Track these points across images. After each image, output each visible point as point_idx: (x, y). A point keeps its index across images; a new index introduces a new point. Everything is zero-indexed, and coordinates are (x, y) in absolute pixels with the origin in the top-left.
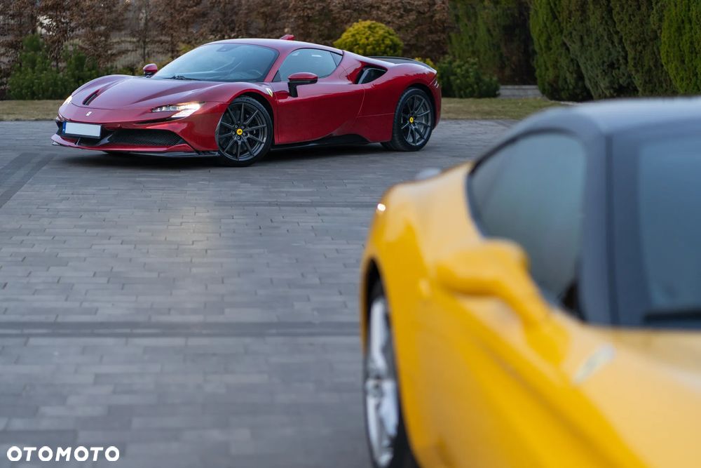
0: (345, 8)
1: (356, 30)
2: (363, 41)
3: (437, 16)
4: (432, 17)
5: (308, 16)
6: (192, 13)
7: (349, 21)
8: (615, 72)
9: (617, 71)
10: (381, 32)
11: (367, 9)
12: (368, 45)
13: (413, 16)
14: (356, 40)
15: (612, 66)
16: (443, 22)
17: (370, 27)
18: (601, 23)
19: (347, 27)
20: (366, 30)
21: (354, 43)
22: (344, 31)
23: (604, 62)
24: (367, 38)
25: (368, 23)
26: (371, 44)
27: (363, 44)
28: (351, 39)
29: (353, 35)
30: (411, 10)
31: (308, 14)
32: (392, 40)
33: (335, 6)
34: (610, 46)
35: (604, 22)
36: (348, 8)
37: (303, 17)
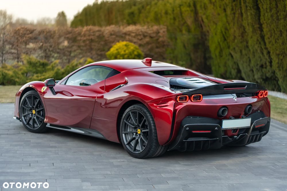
0: (111, 35)
1: (118, 47)
2: (123, 53)
3: (161, 39)
4: (158, 39)
5: (92, 39)
6: (28, 37)
7: (114, 42)
8: (264, 70)
9: (265, 69)
10: (132, 48)
11: (124, 35)
12: (125, 54)
13: (147, 39)
14: (118, 52)
15: (262, 66)
16: (163, 42)
17: (126, 45)
18: (257, 43)
19: (113, 45)
20: (124, 46)
21: (117, 54)
22: (111, 47)
23: (257, 65)
24: (125, 51)
25: (124, 43)
26: (127, 54)
28: (116, 52)
29: (117, 50)
30: (146, 36)
32: (138, 52)
33: (106, 34)
34: (261, 55)
35: (258, 43)
36: (114, 35)
37: (89, 40)
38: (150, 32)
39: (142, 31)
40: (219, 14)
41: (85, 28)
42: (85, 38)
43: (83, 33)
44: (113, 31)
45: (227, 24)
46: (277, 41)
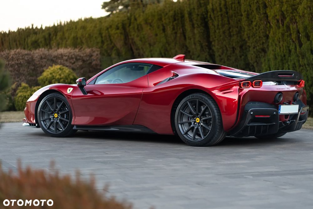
0: (41, 58)
1: (53, 70)
2: (58, 77)
3: (94, 63)
4: (91, 63)
5: (20, 63)
7: (46, 66)
10: (67, 71)
11: (55, 59)
12: (61, 79)
13: (80, 63)
14: (53, 76)
16: (96, 65)
17: (60, 69)
19: (44, 69)
20: (59, 70)
21: (52, 78)
22: (43, 71)
24: (60, 75)
25: (58, 66)
26: (63, 78)
27: (58, 78)
28: (50, 76)
29: (51, 74)
30: (79, 59)
31: (21, 62)
32: (73, 76)
33: (37, 57)
36: (45, 58)
37: (17, 64)
38: (82, 55)
39: (74, 54)
40: (156, 35)
41: (12, 52)
42: (13, 63)
43: (10, 57)
44: (43, 54)
45: (167, 45)
46: (229, 57)
